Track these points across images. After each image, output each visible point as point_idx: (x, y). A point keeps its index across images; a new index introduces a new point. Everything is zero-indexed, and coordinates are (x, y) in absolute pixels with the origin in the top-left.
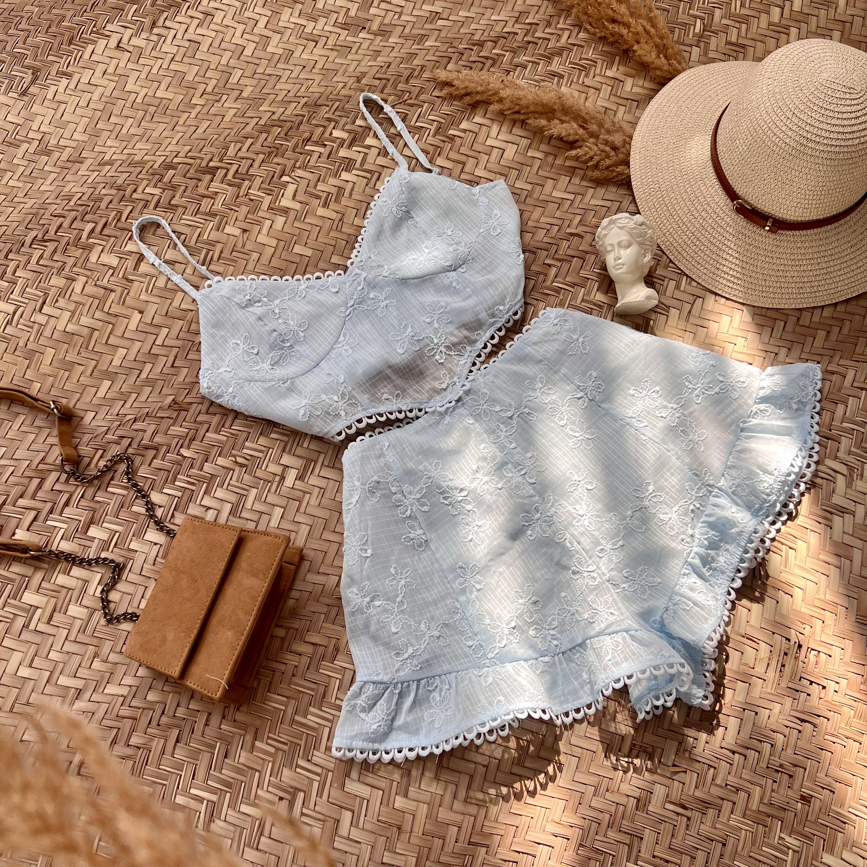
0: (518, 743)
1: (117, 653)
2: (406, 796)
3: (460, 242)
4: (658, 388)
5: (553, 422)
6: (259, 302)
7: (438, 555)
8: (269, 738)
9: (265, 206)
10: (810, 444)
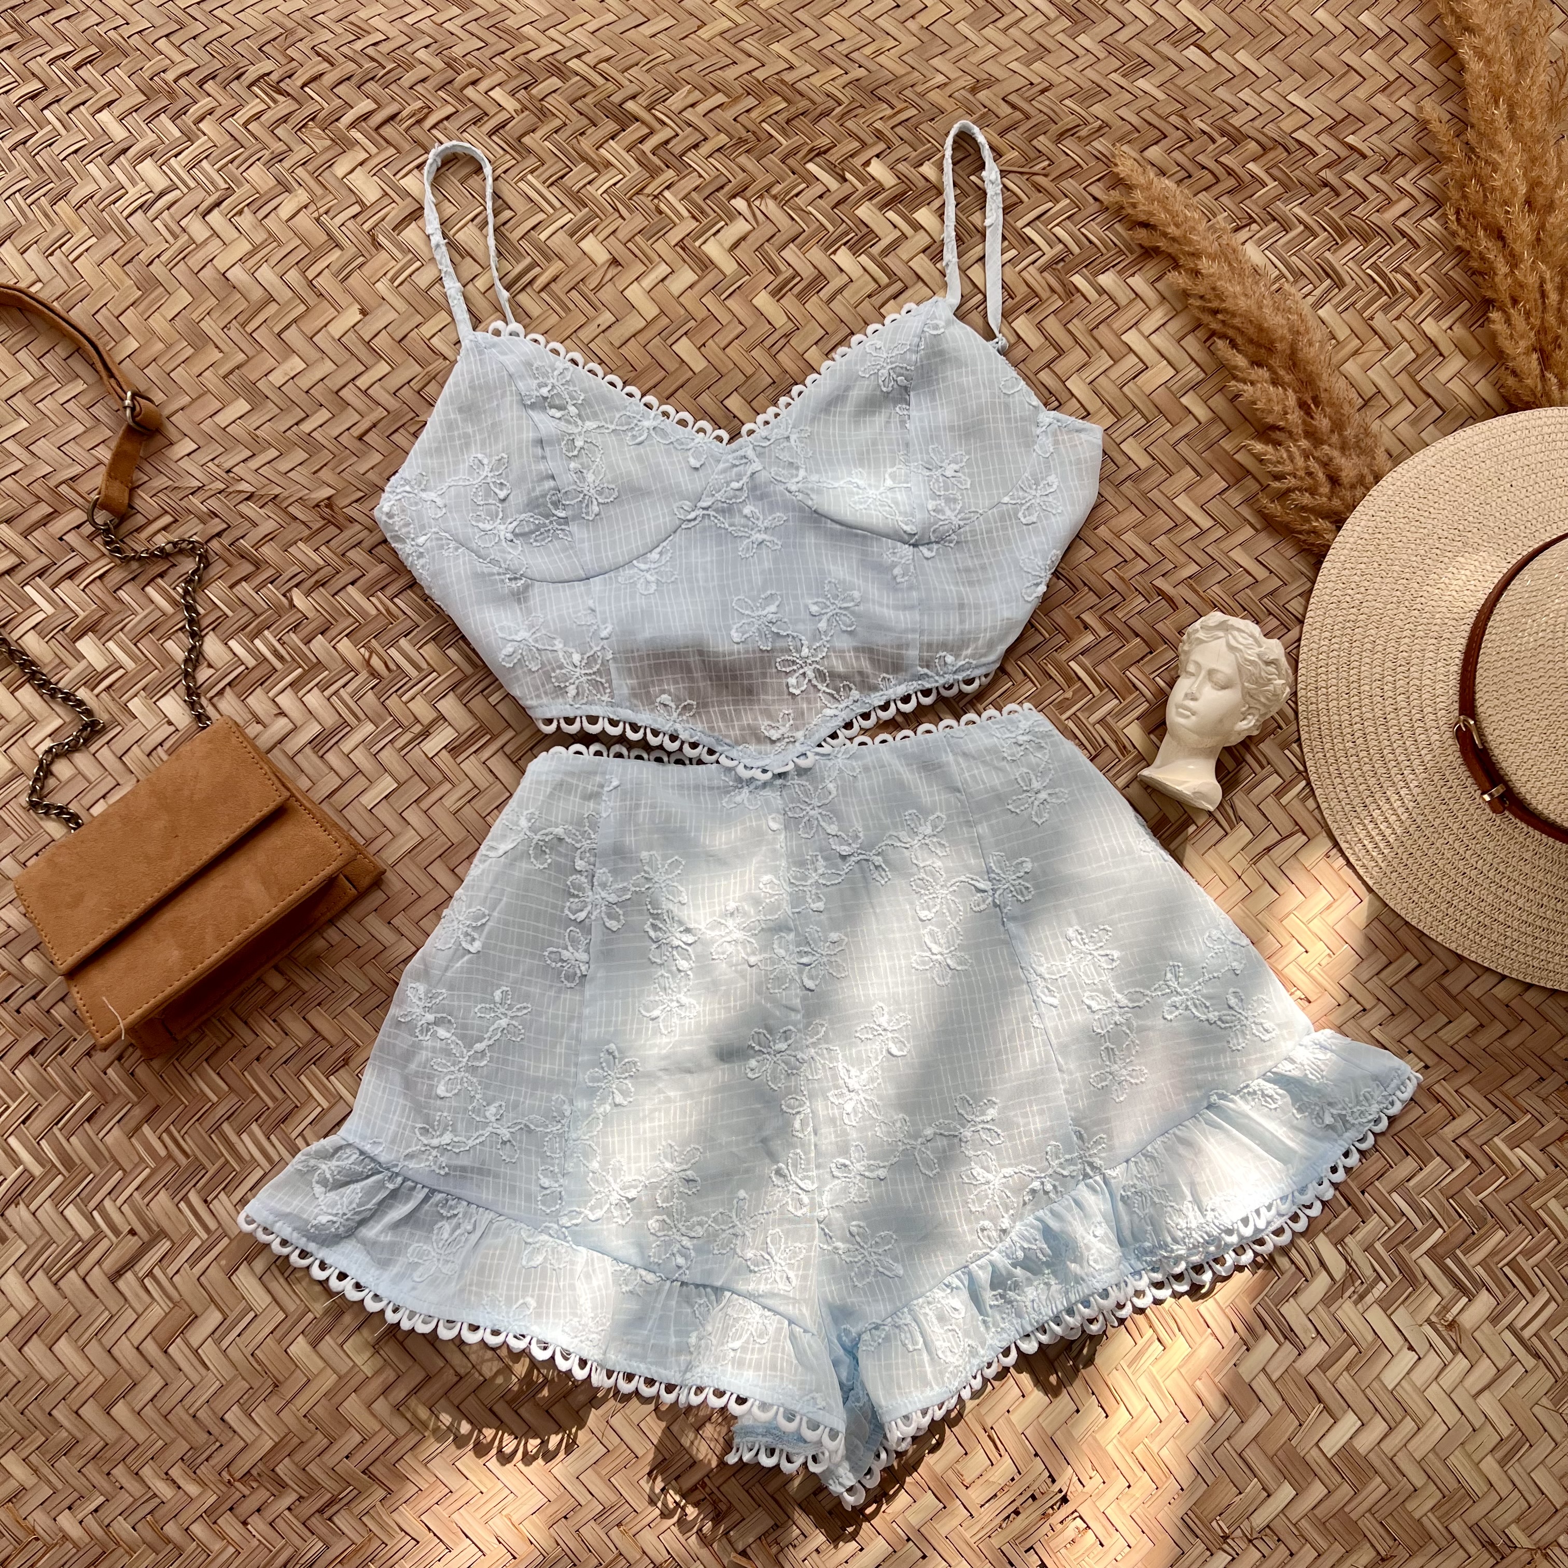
0: (529, 1373)
1: (17, 861)
2: (314, 1344)
3: (955, 500)
4: (1116, 954)
5: (912, 903)
6: (560, 408)
7: (587, 1011)
8: (167, 1130)
9: (675, 236)
10: (1306, 1199)
